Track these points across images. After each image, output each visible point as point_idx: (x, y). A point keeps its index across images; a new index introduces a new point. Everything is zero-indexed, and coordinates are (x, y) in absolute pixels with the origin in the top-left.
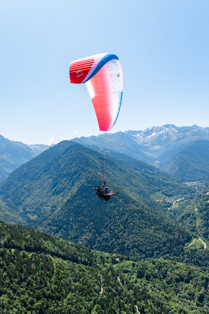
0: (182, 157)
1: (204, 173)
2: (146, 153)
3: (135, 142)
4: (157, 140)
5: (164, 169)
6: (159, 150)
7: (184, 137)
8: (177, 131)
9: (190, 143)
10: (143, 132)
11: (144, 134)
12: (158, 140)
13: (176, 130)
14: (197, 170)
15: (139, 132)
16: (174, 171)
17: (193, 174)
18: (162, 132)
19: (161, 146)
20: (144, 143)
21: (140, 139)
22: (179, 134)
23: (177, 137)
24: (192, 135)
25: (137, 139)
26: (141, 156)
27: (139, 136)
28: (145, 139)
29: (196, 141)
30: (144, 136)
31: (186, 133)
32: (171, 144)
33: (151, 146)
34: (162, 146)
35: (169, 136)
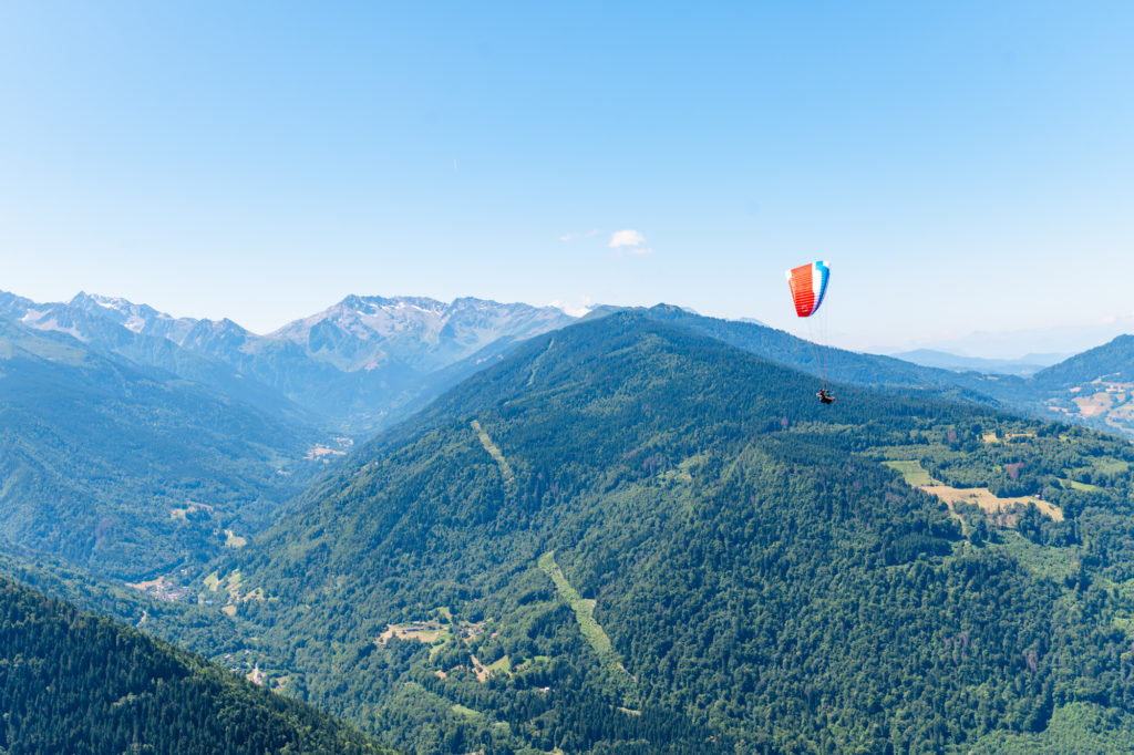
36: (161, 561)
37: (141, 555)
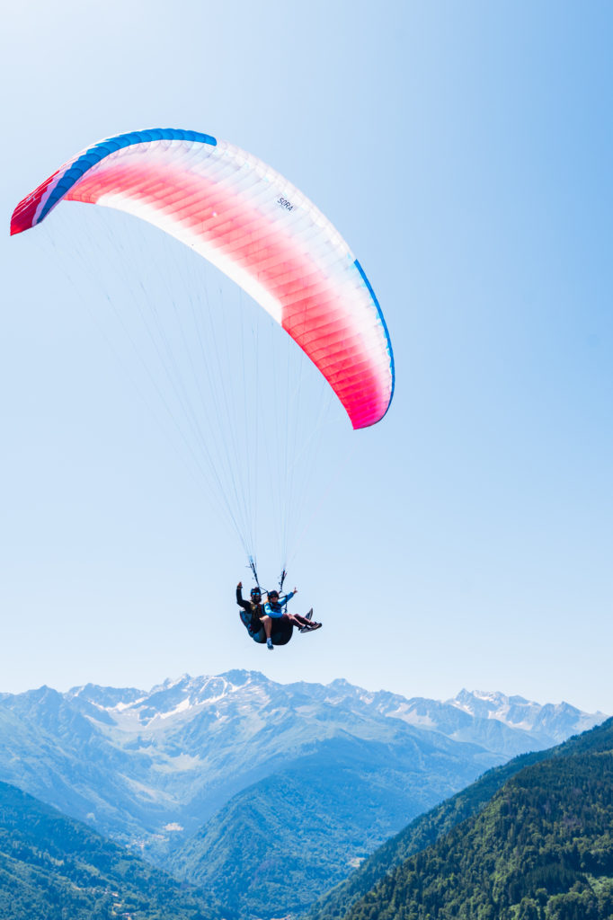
0: (251, 807)
1: (321, 876)
2: (137, 786)
3: (99, 734)
4: (192, 730)
5: (182, 858)
6: (191, 776)
7: (288, 724)
8: (266, 700)
9: (307, 747)
10: (145, 694)
11: (143, 703)
12: (195, 734)
13: (267, 694)
14: (295, 865)
15: (127, 695)
16: (211, 870)
17: (276, 881)
18: (213, 700)
19: (202, 758)
20: (140, 743)
21: (126, 725)
22: (274, 711)
23: (263, 724)
24: (318, 718)
25: (115, 724)
26: (106, 799)
27: (125, 710)
28: (145, 723)
29: (326, 742)
30: (144, 714)
31: (297, 709)
32: (239, 750)
33: (166, 757)
34: (206, 758)
35: (236, 717)
36: (297, 901)
37: (281, 895)
